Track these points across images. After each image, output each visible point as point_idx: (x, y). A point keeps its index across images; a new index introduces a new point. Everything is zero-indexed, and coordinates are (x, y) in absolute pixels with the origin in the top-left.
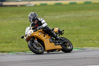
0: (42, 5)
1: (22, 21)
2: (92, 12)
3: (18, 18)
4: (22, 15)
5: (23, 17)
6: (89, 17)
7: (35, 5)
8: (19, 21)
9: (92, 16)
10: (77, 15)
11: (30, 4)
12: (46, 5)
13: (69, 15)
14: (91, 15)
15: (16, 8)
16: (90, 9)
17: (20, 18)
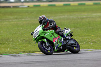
0: (35, 6)
1: (15, 23)
2: (86, 14)
3: (11, 19)
4: (15, 16)
5: (16, 19)
6: (83, 18)
7: (28, 6)
8: (12, 23)
9: (86, 18)
10: (71, 17)
11: (23, 5)
12: (39, 6)
13: (63, 17)
14: (85, 16)
15: (9, 9)
16: (84, 11)
17: (13, 19)
